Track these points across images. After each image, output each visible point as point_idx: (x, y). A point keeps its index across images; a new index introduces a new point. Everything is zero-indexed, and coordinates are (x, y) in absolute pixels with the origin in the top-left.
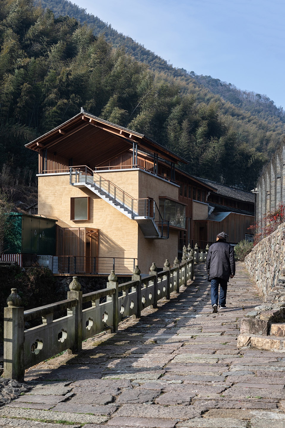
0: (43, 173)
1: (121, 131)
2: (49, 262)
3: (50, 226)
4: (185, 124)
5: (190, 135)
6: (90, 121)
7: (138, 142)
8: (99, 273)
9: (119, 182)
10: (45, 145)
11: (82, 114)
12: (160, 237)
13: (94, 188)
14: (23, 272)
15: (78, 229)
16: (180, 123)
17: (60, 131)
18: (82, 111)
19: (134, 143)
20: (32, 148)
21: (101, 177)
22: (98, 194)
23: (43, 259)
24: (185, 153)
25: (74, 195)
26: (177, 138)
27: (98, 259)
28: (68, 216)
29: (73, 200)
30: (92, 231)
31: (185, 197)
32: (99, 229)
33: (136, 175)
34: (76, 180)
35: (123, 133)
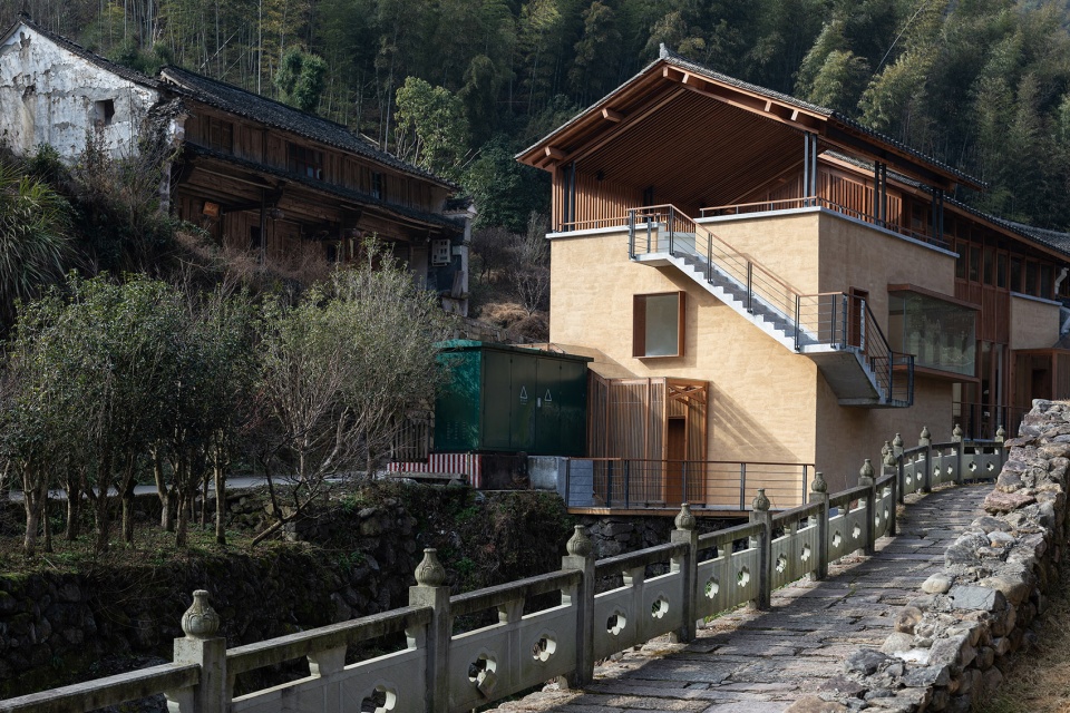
0: (566, 229)
1: (769, 102)
2: (559, 475)
3: (571, 374)
4: (1028, 86)
5: (1041, 115)
6: (685, 80)
7: (817, 132)
8: (709, 507)
9: (763, 248)
10: (569, 153)
11: (663, 63)
12: (883, 401)
13: (692, 267)
14: (479, 503)
15: (646, 382)
16: (1013, 83)
17: (605, 113)
18: (663, 52)
19: (806, 138)
20: (534, 163)
21: (710, 236)
22: (704, 283)
23: (542, 467)
24: (1027, 163)
25: (644, 288)
26: (1002, 125)
27: (706, 467)
28: (627, 346)
29: (640, 302)
30: (689, 388)
31: (985, 286)
32: (710, 379)
33: (812, 225)
34: (649, 245)
35: (775, 109)
